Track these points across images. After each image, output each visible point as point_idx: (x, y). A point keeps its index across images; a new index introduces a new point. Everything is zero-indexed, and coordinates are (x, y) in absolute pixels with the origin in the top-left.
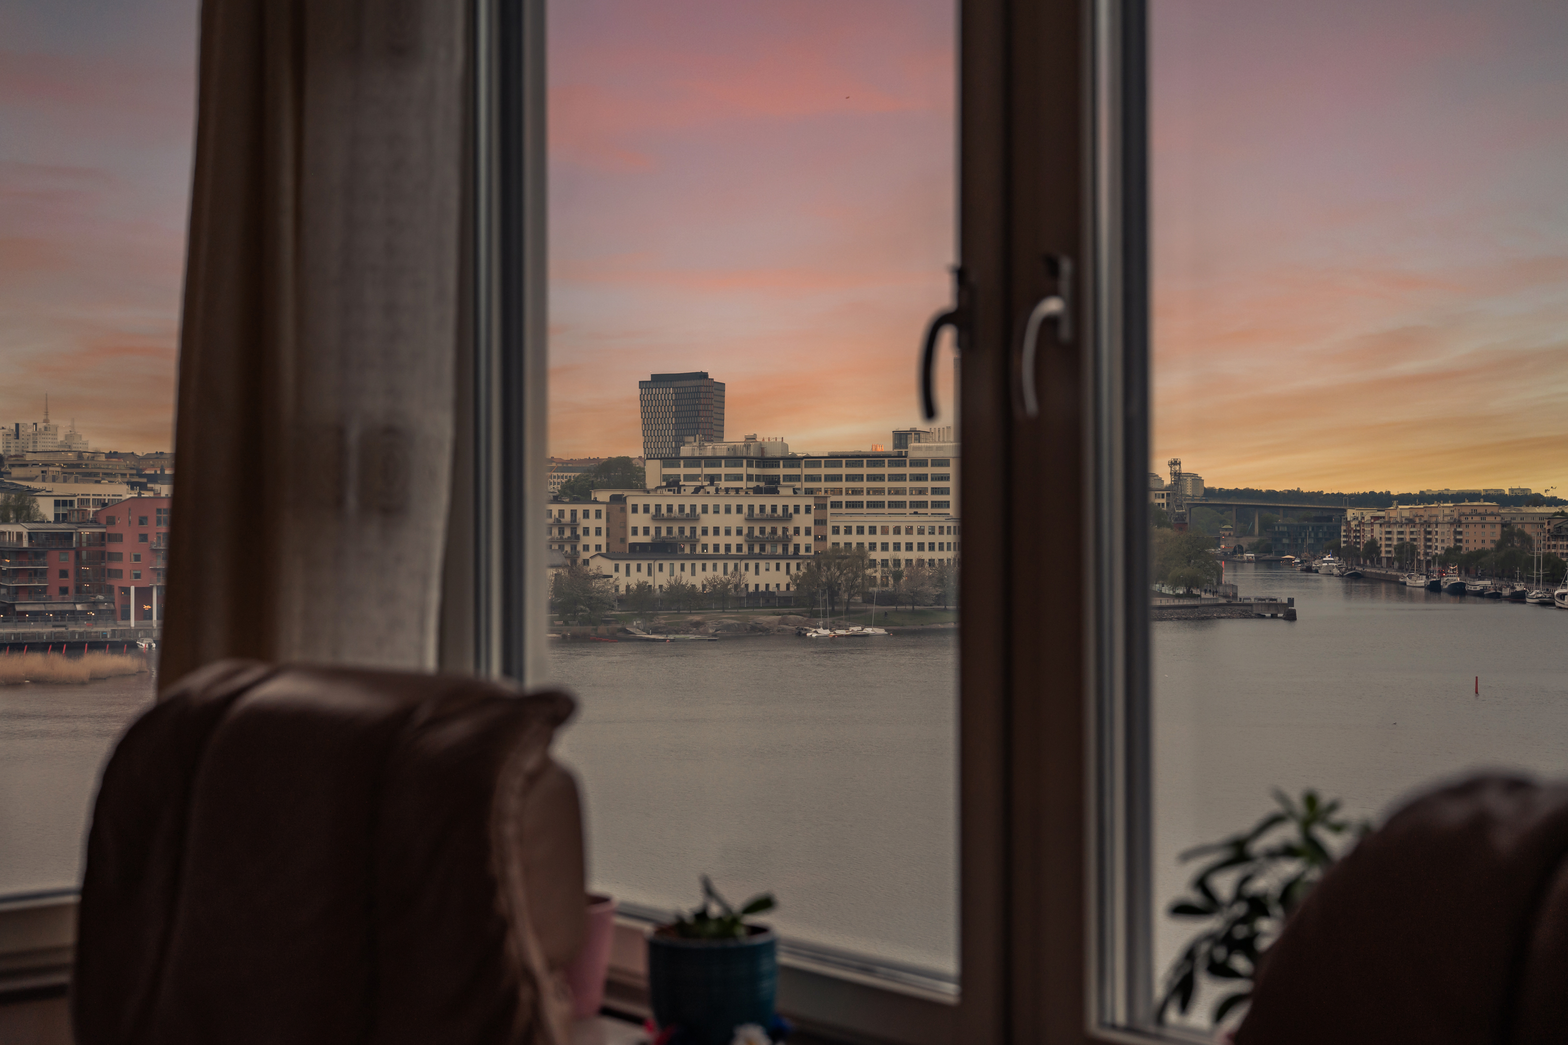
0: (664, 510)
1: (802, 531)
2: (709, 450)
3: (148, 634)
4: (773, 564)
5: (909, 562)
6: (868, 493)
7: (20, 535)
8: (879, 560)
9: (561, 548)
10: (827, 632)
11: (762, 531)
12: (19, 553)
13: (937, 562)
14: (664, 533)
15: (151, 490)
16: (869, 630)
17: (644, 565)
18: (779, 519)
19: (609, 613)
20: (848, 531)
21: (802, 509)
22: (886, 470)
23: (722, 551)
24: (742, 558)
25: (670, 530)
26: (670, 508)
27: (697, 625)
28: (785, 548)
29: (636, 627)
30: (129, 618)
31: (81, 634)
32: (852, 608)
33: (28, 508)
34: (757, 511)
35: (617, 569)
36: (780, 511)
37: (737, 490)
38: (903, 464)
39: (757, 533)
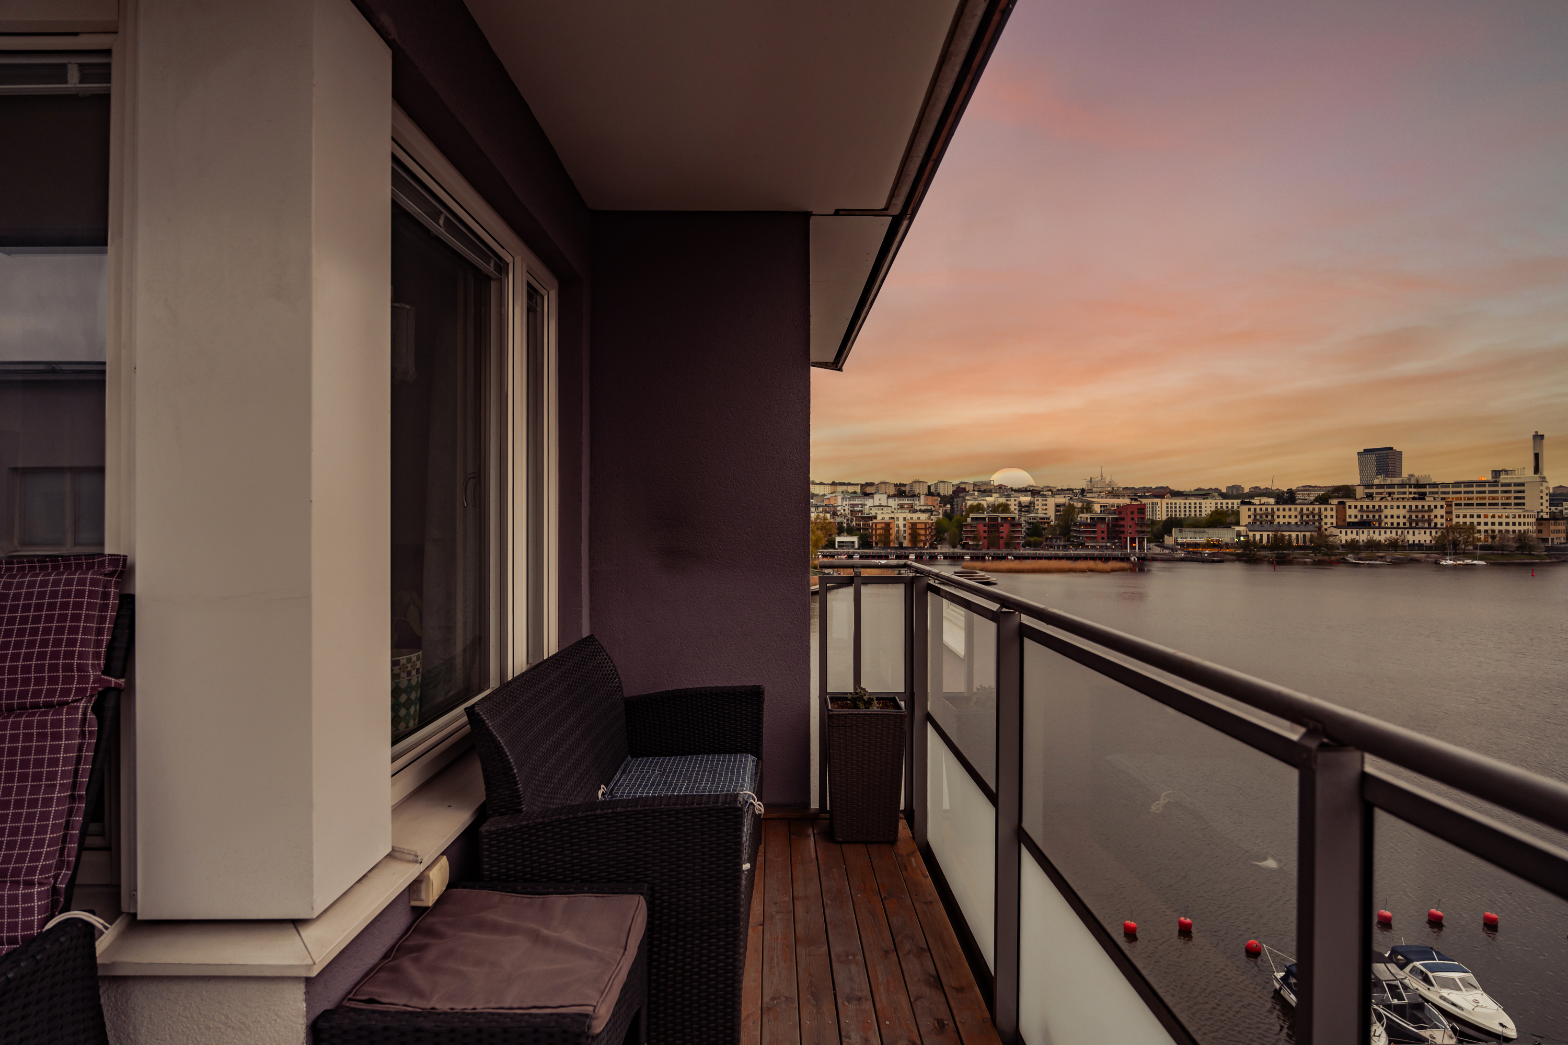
0: (1365, 508)
1: (1439, 517)
2: (1389, 481)
3: (1134, 555)
4: (1422, 531)
5: (1500, 531)
6: (1477, 499)
7: (1087, 518)
8: (1482, 530)
9: (1314, 523)
10: (1452, 562)
11: (1417, 516)
12: (1086, 525)
13: (1517, 531)
14: (1365, 517)
15: (1140, 501)
16: (1475, 562)
17: (1355, 531)
18: (1426, 511)
19: (1336, 551)
20: (1465, 516)
21: (1439, 507)
22: (1487, 489)
23: (1395, 525)
24: (1405, 528)
25: (1368, 516)
26: (1368, 507)
27: (1381, 557)
28: (1430, 524)
29: (1350, 558)
30: (1127, 549)
31: (1109, 554)
32: (1466, 551)
33: (1091, 508)
34: (1414, 508)
35: (1341, 532)
36: (1426, 508)
37: (1403, 499)
38: (1498, 486)
39: (1414, 517)
